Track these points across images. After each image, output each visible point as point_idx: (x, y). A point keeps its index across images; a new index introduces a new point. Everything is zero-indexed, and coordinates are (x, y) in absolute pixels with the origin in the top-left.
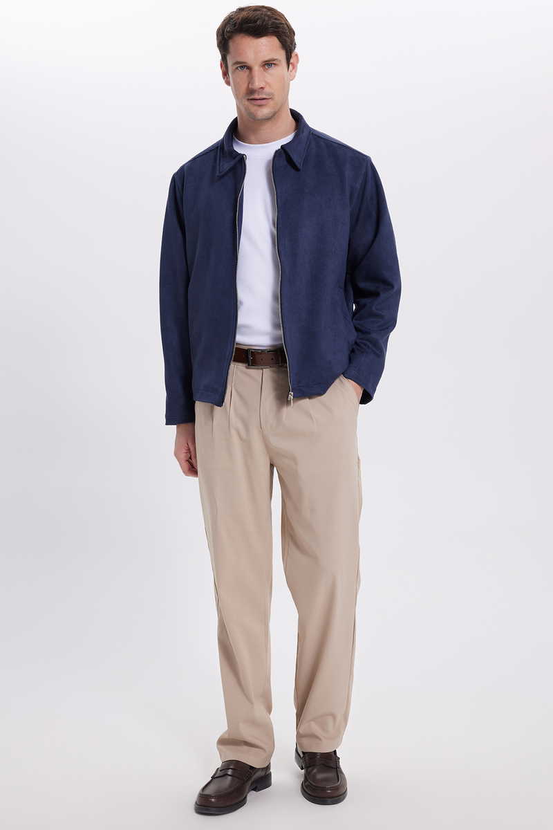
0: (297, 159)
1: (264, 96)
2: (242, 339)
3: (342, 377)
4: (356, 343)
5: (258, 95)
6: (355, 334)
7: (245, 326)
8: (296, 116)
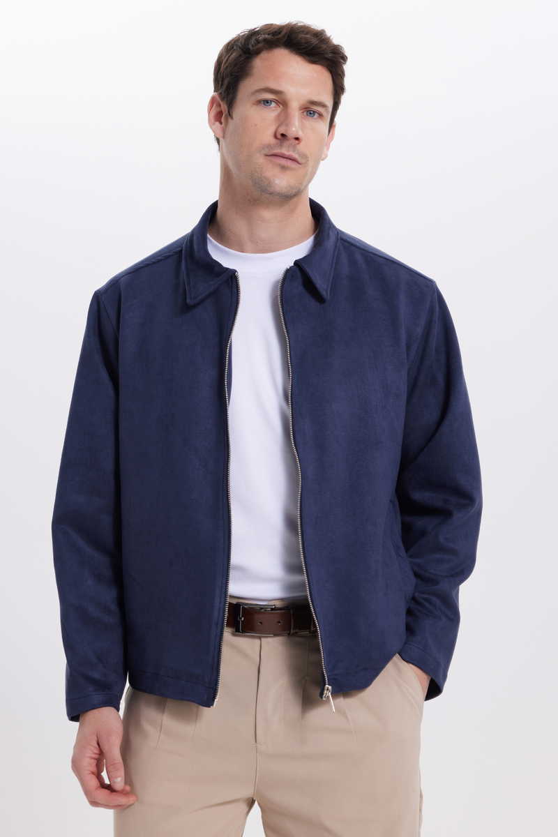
0: (321, 284)
1: (296, 156)
2: (238, 588)
3: (397, 659)
4: (414, 599)
5: (288, 151)
6: (413, 580)
7: (239, 568)
8: (318, 212)
